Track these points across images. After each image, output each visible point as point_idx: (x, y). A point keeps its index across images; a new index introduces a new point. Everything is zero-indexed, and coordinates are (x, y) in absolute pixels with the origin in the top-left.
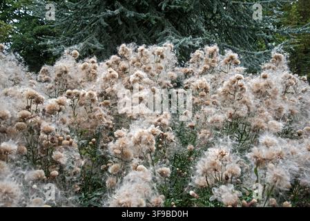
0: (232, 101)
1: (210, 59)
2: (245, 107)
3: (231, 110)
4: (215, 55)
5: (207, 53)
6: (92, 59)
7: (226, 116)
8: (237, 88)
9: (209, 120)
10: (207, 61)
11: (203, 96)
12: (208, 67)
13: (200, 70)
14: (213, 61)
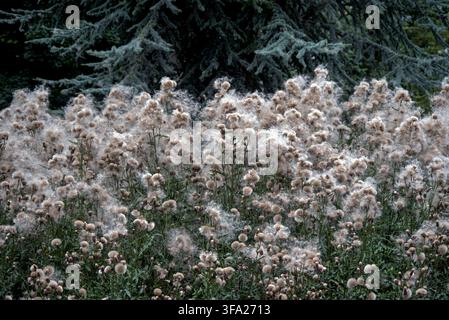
0: (408, 140)
1: (379, 95)
2: (419, 145)
3: (407, 147)
4: (383, 90)
5: (376, 88)
6: (254, 94)
7: (404, 152)
8: (412, 128)
9: (390, 156)
10: (376, 96)
11: (379, 134)
12: (377, 103)
13: (369, 106)
14: (382, 97)
